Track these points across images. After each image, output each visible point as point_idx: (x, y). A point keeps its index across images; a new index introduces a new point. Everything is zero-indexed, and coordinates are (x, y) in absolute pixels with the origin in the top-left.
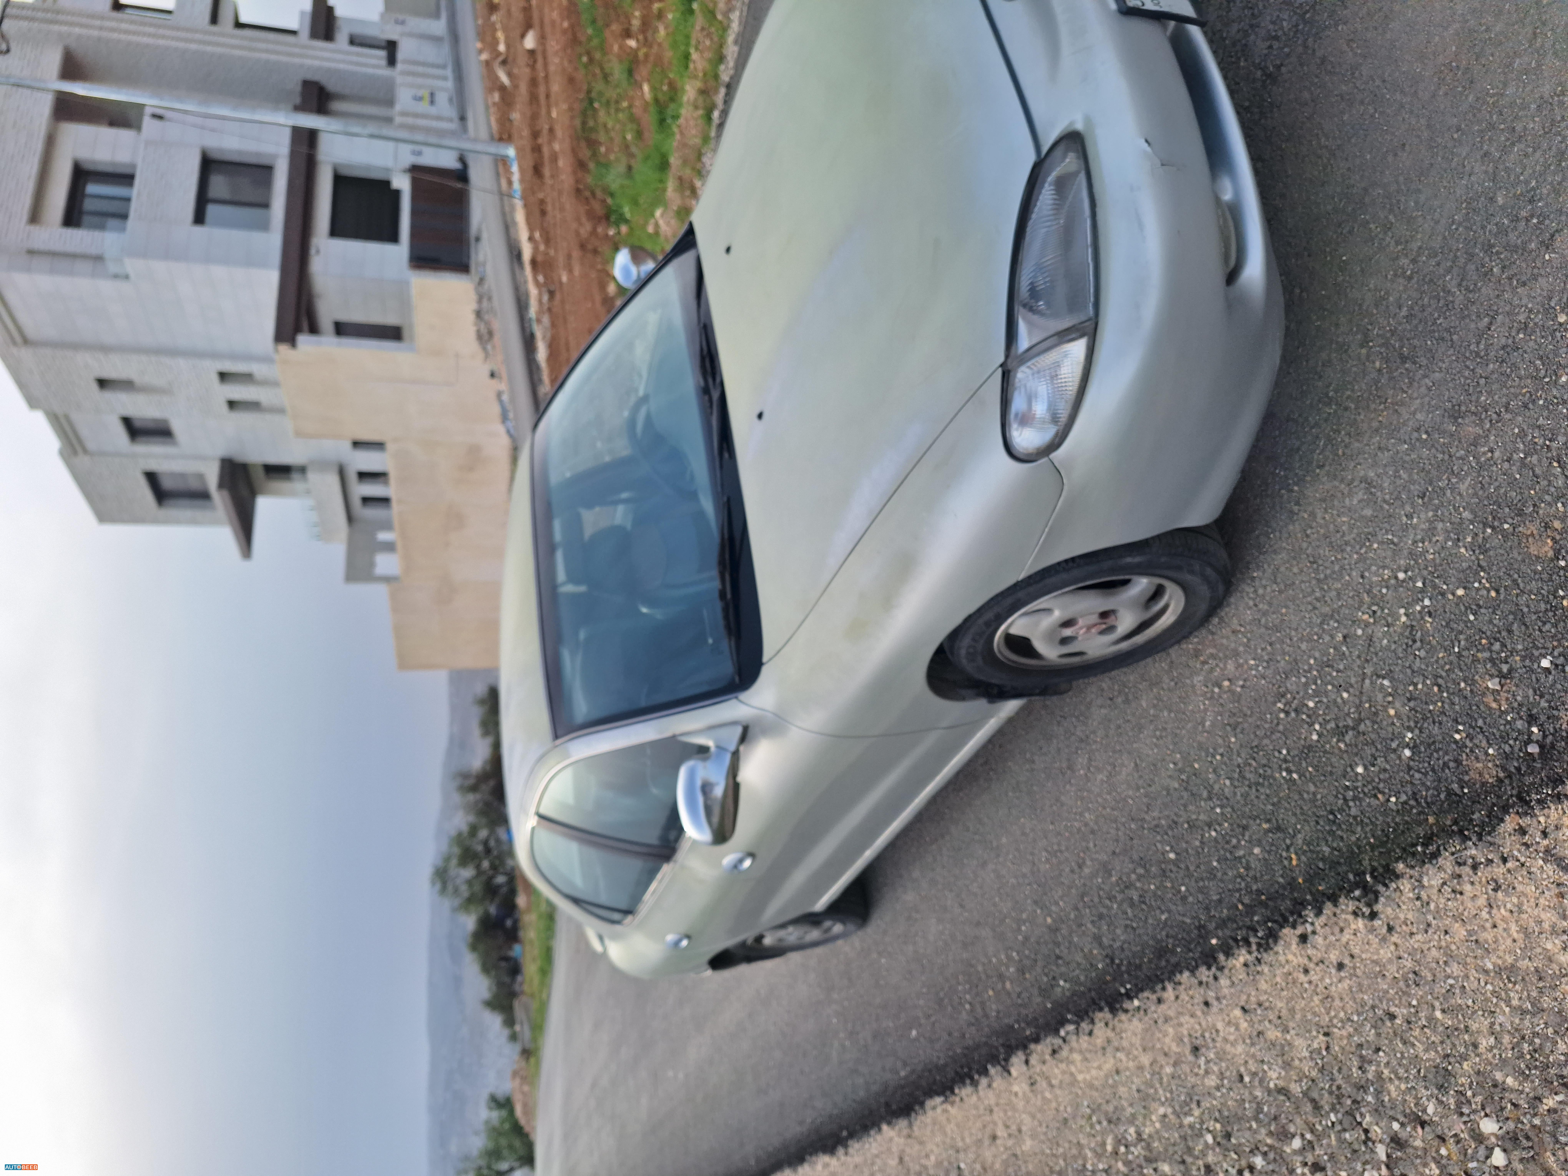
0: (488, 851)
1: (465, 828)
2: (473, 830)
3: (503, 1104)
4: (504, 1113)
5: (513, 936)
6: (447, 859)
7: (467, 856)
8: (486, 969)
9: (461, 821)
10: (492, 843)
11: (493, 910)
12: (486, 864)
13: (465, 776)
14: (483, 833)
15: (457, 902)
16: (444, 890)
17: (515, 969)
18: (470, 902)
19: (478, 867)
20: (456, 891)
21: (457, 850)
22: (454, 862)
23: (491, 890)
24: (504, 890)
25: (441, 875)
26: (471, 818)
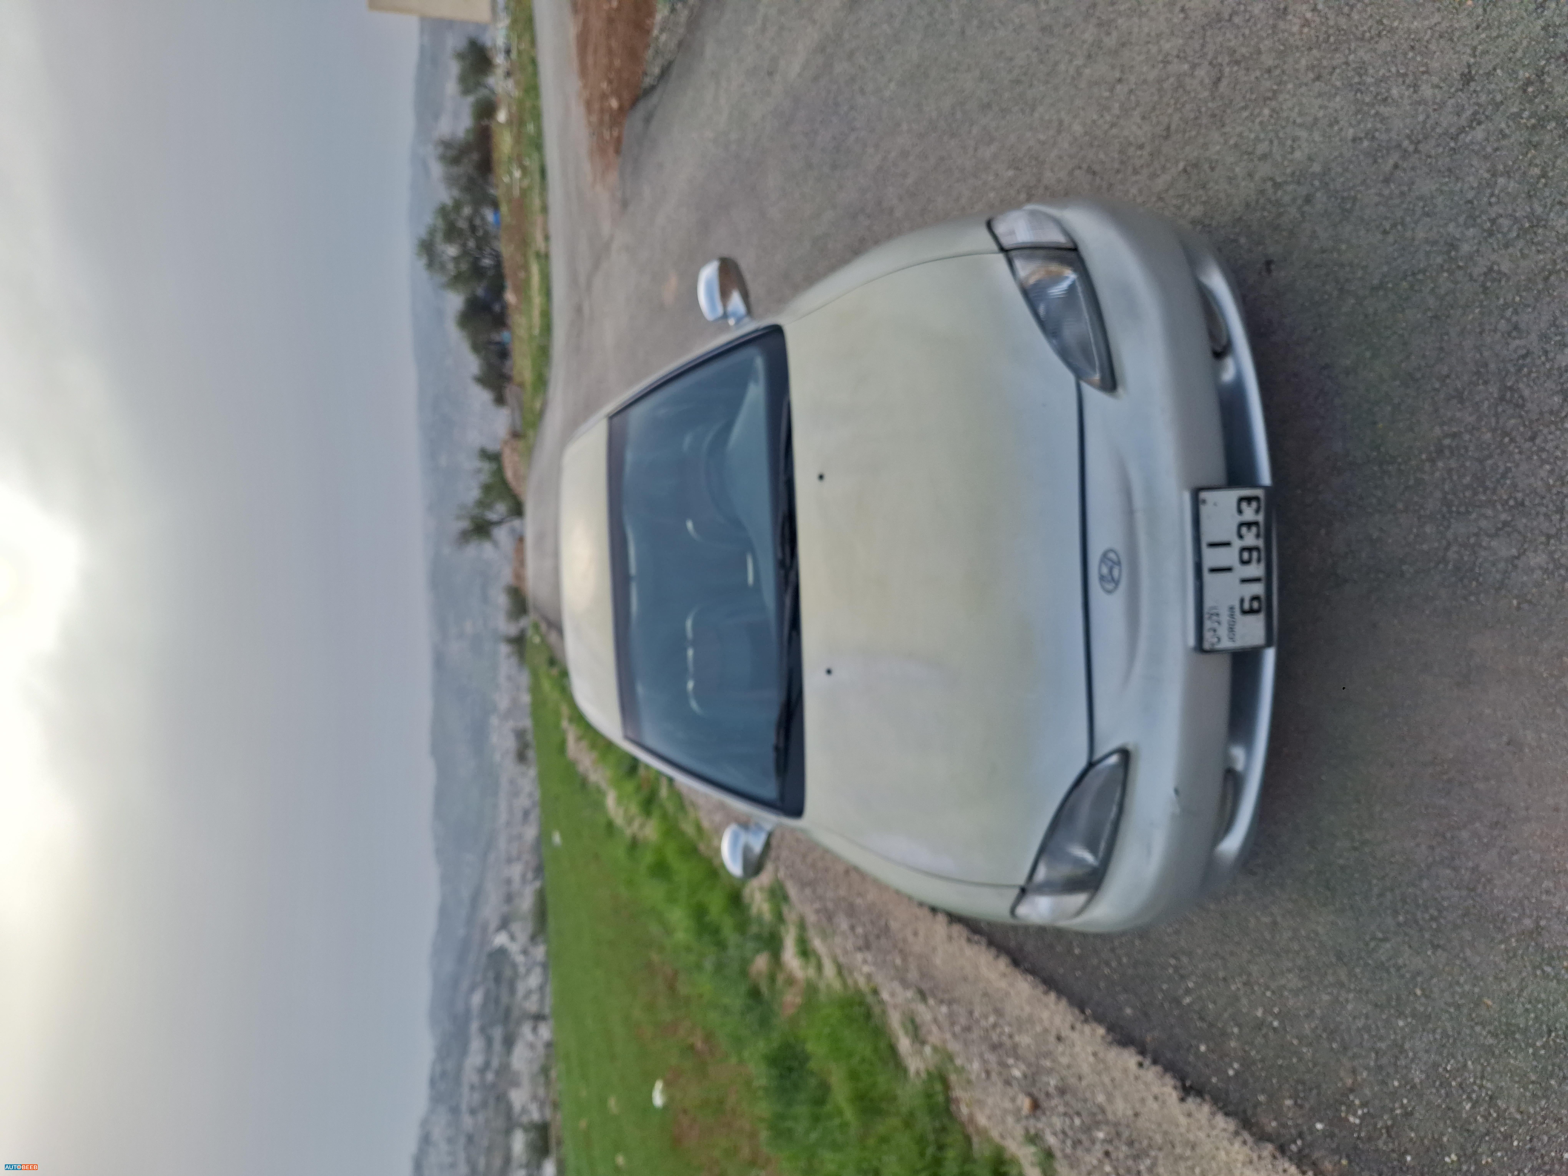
0: (473, 228)
1: (449, 202)
2: (458, 206)
3: (493, 457)
4: (494, 466)
5: (500, 320)
6: (432, 232)
7: (452, 233)
8: (476, 348)
9: (444, 195)
10: (478, 222)
11: (480, 292)
12: (471, 244)
13: (446, 144)
14: (467, 211)
15: (444, 279)
16: (430, 265)
17: (503, 353)
18: (457, 280)
19: (464, 245)
20: (443, 267)
21: (440, 223)
22: (439, 237)
23: (477, 271)
24: (491, 273)
25: (427, 248)
26: (456, 193)
